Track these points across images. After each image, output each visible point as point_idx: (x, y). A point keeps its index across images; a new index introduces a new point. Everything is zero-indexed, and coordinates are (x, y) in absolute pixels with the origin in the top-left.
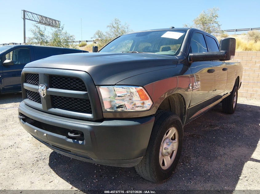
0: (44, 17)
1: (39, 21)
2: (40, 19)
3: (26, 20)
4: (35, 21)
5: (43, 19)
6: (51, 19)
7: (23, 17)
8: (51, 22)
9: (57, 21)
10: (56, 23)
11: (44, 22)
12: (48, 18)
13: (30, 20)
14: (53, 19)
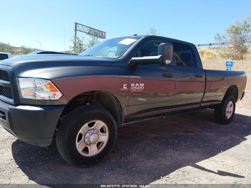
0: (93, 29)
1: (88, 32)
2: (89, 30)
3: (77, 31)
4: (85, 32)
5: (91, 31)
6: (98, 30)
7: (75, 29)
8: (98, 33)
9: (103, 32)
10: (102, 34)
11: (92, 33)
12: (96, 30)
13: (80, 31)
14: (100, 31)
